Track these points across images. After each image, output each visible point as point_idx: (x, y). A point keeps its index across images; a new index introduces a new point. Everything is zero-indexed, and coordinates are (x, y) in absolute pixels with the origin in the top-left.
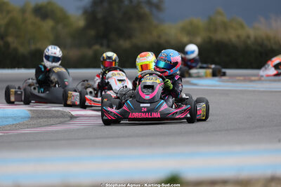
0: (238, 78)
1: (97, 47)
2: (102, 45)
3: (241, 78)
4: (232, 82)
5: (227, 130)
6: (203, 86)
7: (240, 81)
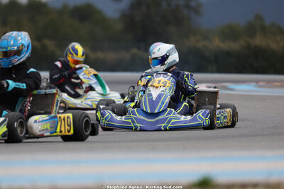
0: (275, 84)
1: (135, 51)
2: (139, 48)
3: (279, 84)
4: (270, 87)
5: (262, 135)
6: (239, 91)
7: (278, 87)
